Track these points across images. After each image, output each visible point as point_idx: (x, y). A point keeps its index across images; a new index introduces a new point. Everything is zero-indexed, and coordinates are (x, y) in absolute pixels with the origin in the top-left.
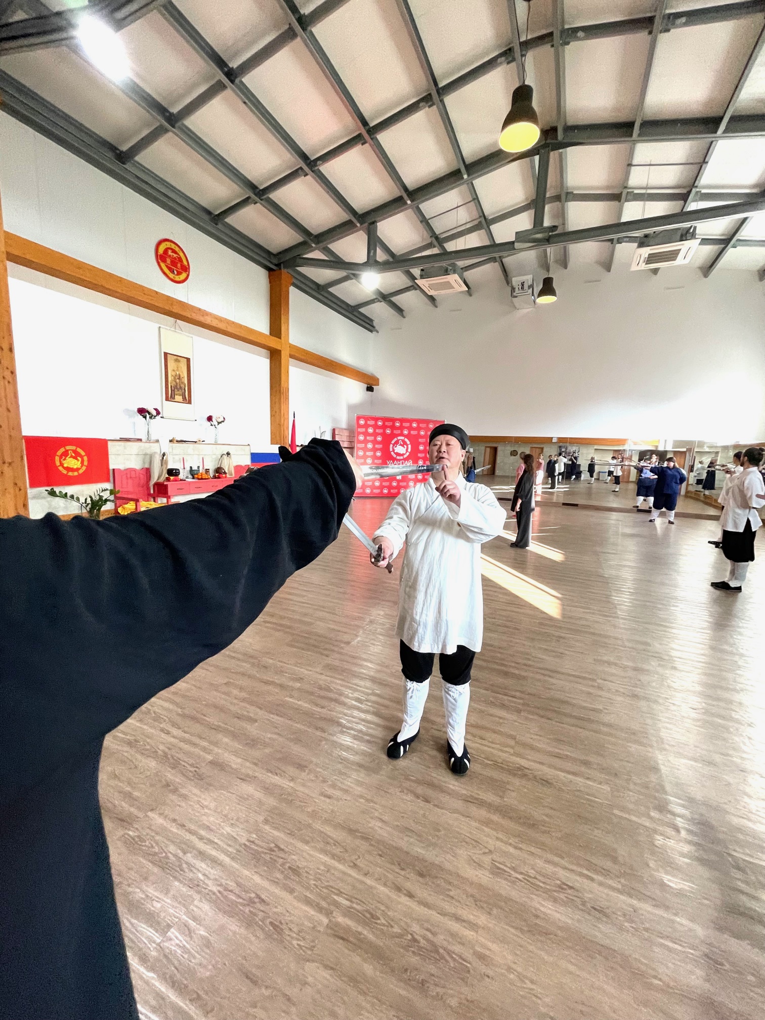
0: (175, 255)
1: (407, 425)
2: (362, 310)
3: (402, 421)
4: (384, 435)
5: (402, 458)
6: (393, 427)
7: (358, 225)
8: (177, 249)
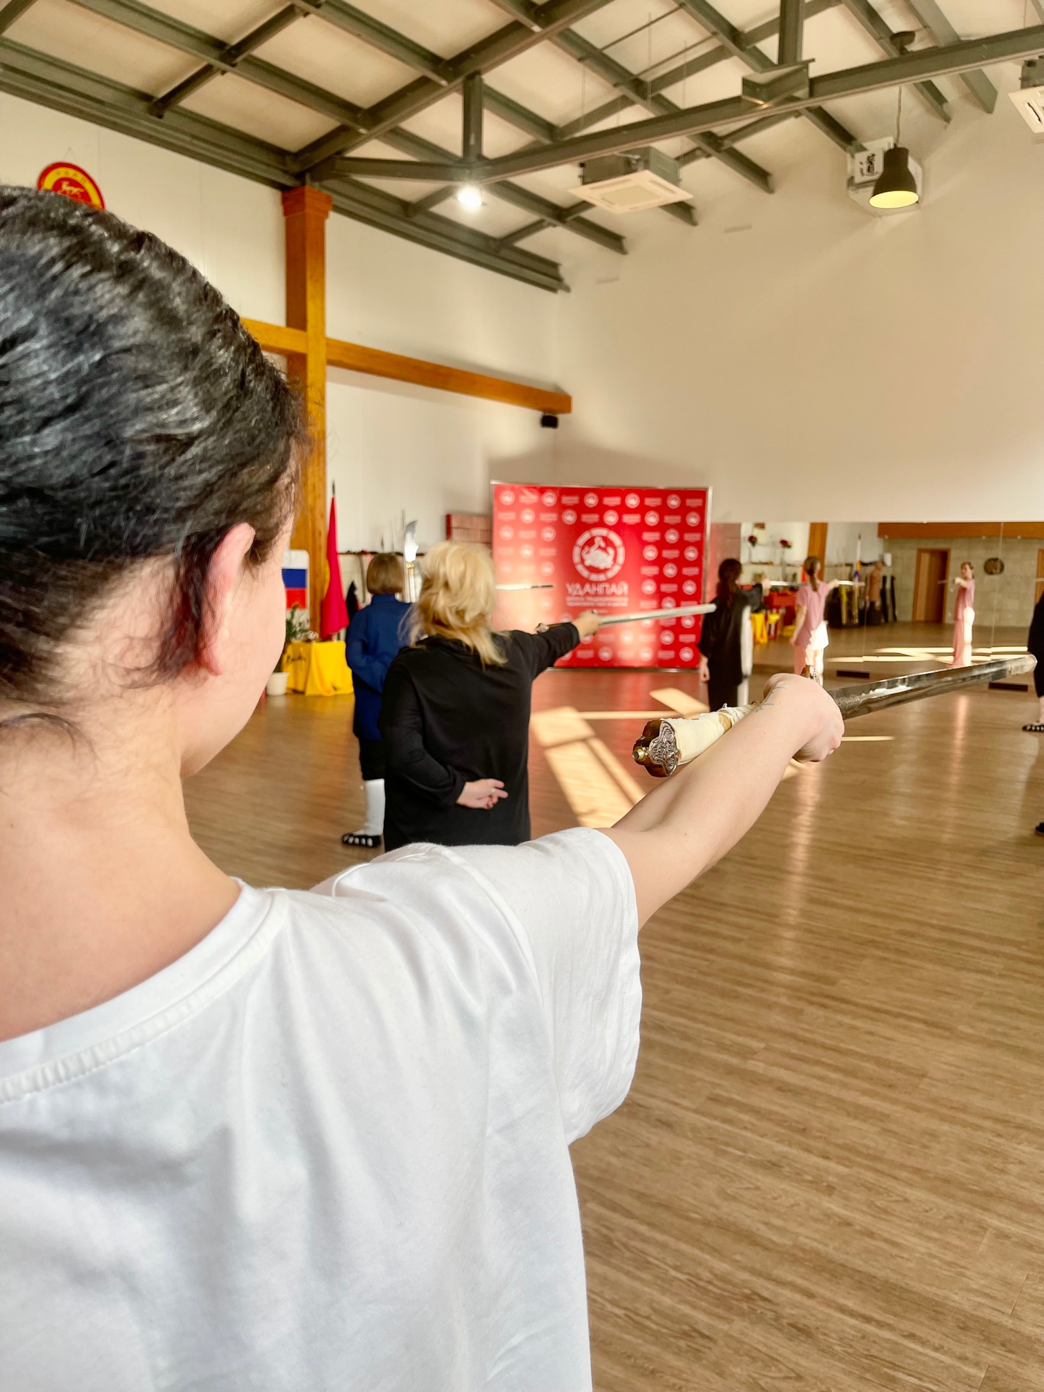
0: (75, 190)
1: (614, 501)
2: (524, 244)
3: (602, 492)
4: (559, 525)
5: (602, 577)
6: (581, 509)
7: (444, 83)
8: (79, 178)
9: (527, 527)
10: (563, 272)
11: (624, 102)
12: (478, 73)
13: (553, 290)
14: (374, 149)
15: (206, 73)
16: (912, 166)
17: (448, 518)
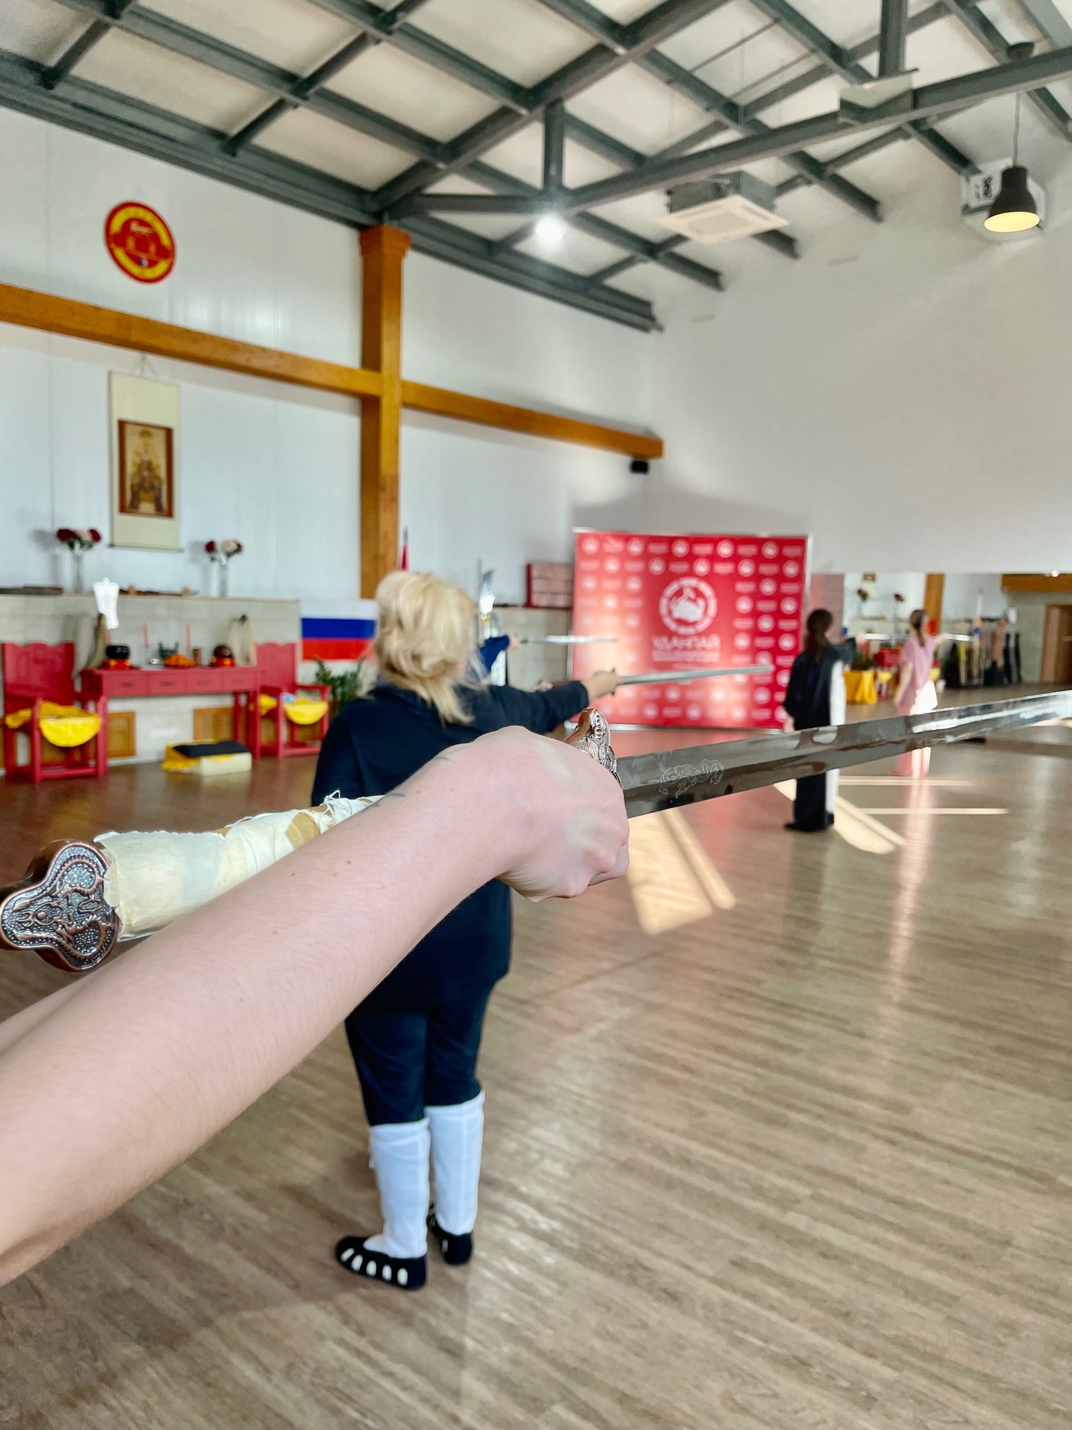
0: (144, 230)
1: (705, 549)
3: (693, 541)
4: (646, 575)
5: (691, 630)
6: (669, 557)
7: (524, 112)
8: (149, 217)
9: (613, 576)
10: (657, 311)
11: (717, 127)
12: (559, 101)
13: (645, 329)
14: (453, 184)
15: (278, 108)
16: (1033, 187)
17: (529, 568)
